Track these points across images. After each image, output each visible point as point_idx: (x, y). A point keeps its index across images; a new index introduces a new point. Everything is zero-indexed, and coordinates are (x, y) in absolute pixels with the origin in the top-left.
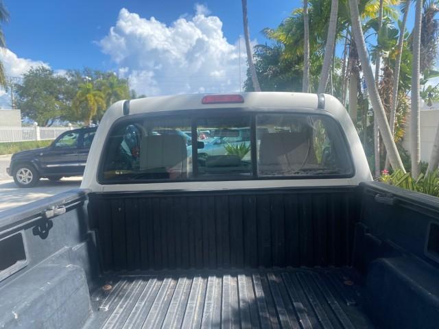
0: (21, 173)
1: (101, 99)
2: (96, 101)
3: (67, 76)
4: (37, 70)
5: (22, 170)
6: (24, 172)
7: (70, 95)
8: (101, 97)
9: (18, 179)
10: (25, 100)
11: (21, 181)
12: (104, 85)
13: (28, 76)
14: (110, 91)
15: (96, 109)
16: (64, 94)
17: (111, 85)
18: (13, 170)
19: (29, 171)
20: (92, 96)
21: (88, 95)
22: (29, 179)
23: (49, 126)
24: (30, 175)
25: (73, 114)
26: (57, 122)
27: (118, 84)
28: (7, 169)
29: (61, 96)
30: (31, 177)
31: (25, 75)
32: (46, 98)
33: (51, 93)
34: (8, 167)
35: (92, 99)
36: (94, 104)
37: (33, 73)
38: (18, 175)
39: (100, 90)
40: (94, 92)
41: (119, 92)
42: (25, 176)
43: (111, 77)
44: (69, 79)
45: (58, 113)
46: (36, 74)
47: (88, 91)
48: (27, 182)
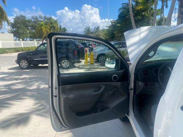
0: (22, 63)
1: (48, 29)
2: (46, 30)
3: (32, 19)
4: (19, 16)
5: (23, 61)
6: (23, 62)
7: (33, 27)
8: (48, 28)
9: (21, 65)
10: (15, 29)
11: (22, 66)
12: (48, 23)
13: (15, 19)
14: (51, 25)
15: (46, 33)
16: (31, 27)
17: (52, 23)
18: (18, 61)
19: (26, 62)
20: (44, 28)
21: (42, 27)
22: (26, 66)
23: (25, 41)
24: (26, 63)
25: (35, 35)
26: (28, 39)
27: (54, 22)
28: (16, 61)
29: (30, 28)
30: (27, 65)
31: (14, 18)
32: (24, 28)
33: (26, 26)
34: (16, 60)
35: (44, 29)
36: (45, 31)
37: (17, 17)
38: (21, 63)
39: (47, 25)
40: (45, 26)
41: (55, 26)
42: (24, 64)
43: (51, 20)
44: (33, 20)
45: (29, 35)
46: (19, 18)
47: (42, 25)
48: (25, 67)
